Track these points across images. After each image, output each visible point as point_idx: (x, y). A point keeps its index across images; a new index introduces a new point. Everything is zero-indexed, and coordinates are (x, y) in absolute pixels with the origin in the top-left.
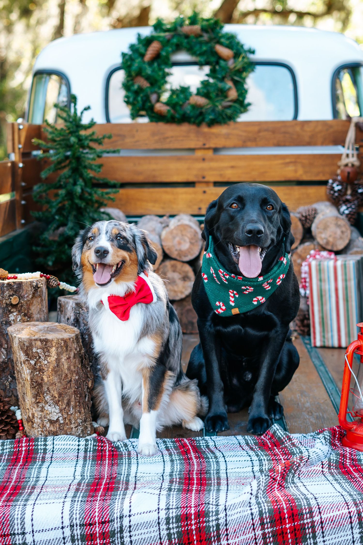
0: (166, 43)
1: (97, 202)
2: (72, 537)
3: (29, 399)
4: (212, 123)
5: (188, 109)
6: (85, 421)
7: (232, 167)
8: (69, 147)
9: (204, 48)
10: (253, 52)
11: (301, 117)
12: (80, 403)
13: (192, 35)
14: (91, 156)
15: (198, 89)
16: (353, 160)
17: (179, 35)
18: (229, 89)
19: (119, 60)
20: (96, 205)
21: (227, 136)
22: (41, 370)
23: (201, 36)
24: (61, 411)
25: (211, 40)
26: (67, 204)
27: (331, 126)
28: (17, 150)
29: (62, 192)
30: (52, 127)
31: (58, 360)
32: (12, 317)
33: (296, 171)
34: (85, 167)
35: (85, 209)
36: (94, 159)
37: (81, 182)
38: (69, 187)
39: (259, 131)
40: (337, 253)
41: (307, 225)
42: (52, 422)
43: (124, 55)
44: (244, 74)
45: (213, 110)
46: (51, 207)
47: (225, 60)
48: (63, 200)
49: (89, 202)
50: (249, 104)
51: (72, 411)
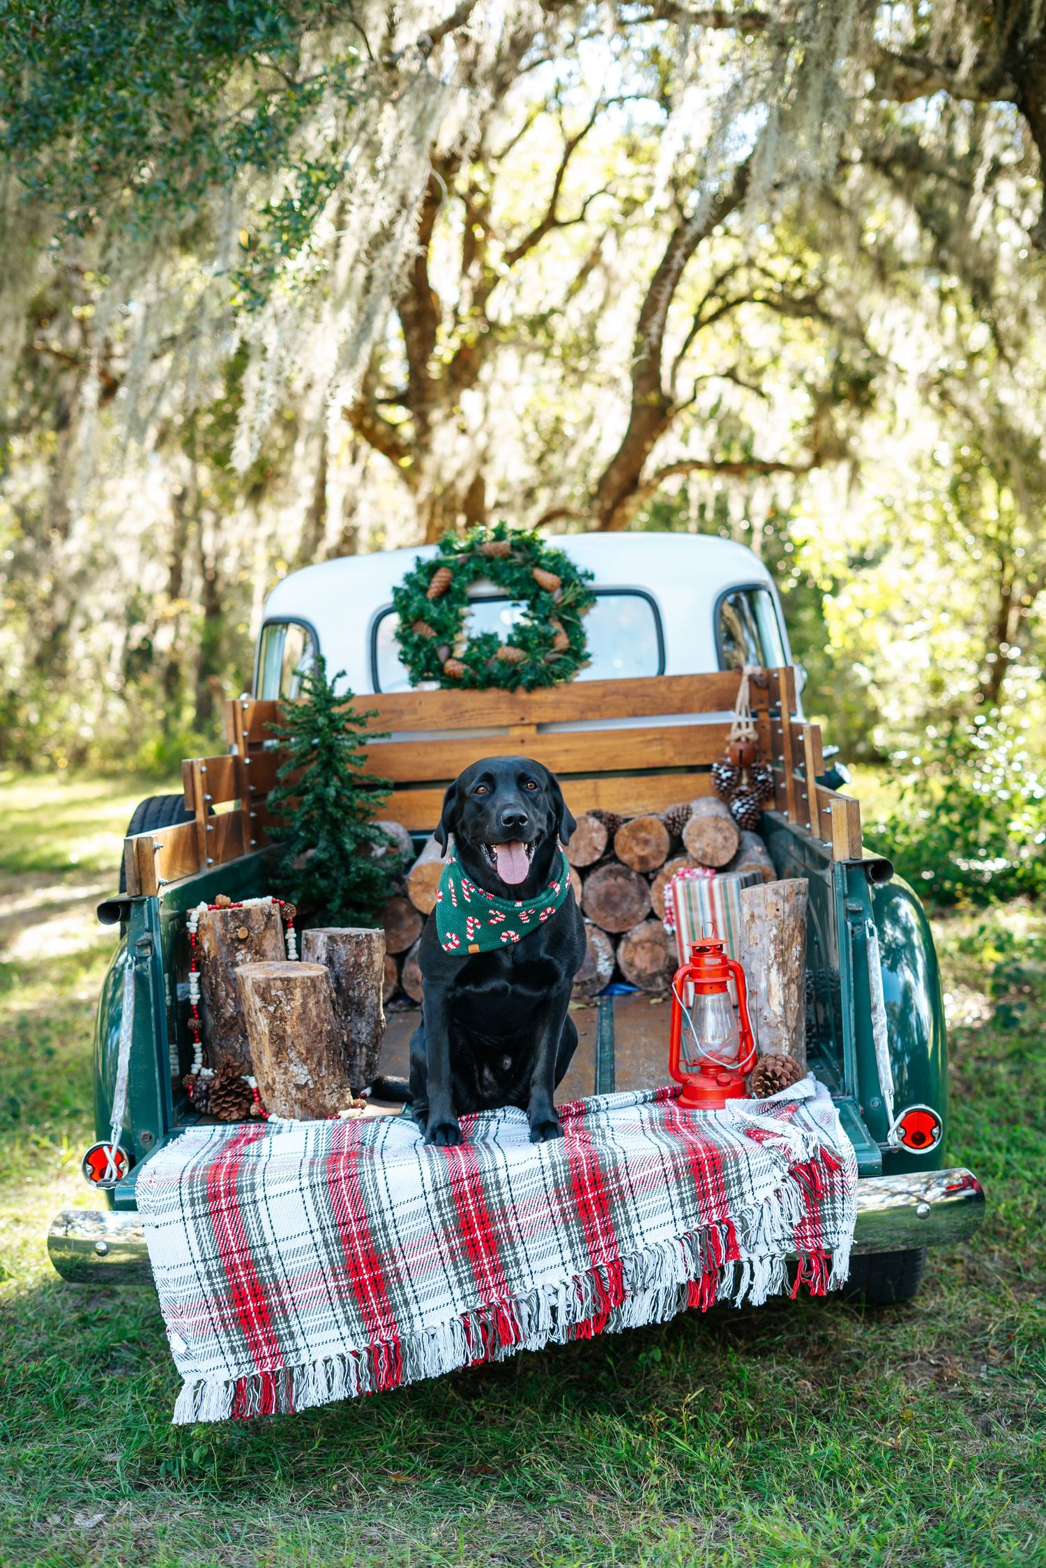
0: (457, 570)
1: (360, 810)
2: (325, 1241)
3: (268, 1058)
4: (532, 687)
5: (494, 667)
6: (341, 1087)
7: (567, 751)
8: (317, 731)
9: (517, 575)
10: (591, 577)
11: (669, 672)
12: (333, 1062)
13: (498, 556)
14: (348, 744)
15: (510, 637)
16: (749, 732)
17: (479, 557)
18: (556, 634)
19: (389, 599)
20: (360, 816)
21: (556, 705)
22: (283, 1019)
23: (511, 557)
24: (310, 1072)
25: (526, 561)
26: (316, 813)
27: (713, 683)
28: (241, 740)
29: (309, 798)
30: (291, 704)
31: (304, 1005)
32: (239, 957)
33: (663, 753)
34: (341, 760)
35: (344, 821)
36: (353, 747)
37: (335, 781)
38: (319, 790)
39: (604, 695)
40: (721, 870)
41: (676, 832)
42: (299, 1087)
43: (396, 590)
44: (580, 611)
45: (533, 667)
46: (293, 819)
47: (548, 591)
48: (311, 809)
49: (348, 811)
50: (589, 656)
51: (324, 1072)
